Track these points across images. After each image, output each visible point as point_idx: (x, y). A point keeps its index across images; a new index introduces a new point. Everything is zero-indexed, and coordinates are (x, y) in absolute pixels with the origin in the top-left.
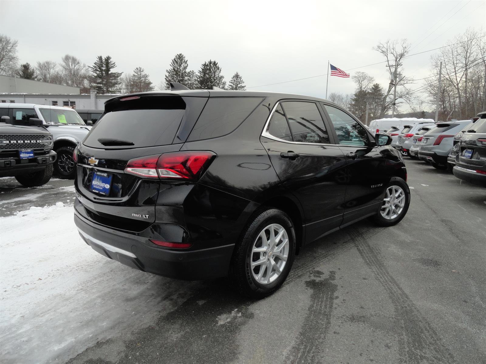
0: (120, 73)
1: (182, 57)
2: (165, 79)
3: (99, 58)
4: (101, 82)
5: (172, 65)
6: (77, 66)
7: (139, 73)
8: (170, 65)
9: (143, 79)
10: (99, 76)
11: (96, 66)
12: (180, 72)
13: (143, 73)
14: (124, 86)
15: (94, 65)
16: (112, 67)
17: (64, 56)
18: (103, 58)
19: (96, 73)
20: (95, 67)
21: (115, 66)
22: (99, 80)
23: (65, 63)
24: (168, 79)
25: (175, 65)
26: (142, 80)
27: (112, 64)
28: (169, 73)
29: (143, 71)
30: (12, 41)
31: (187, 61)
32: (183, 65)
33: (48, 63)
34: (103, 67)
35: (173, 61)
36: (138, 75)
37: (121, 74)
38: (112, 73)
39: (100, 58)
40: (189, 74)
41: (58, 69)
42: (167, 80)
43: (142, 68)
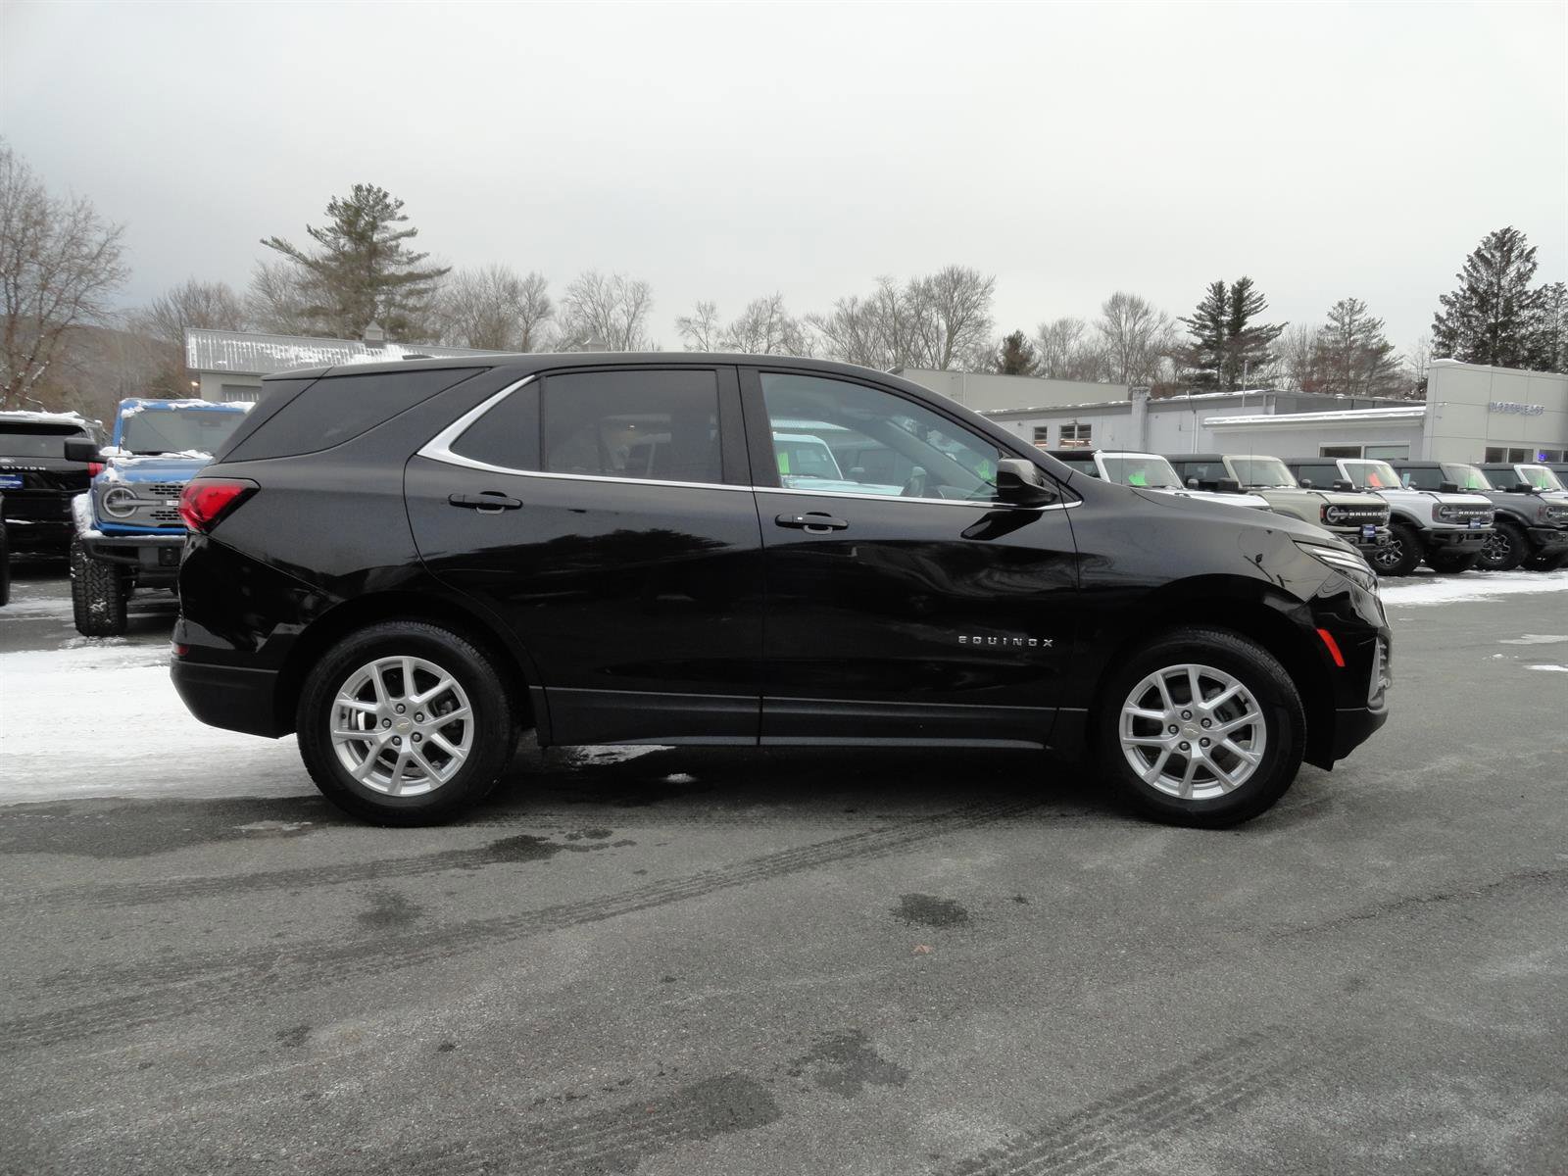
0: (1277, 325)
1: (1510, 239)
2: (1434, 326)
3: (1214, 288)
4: (1215, 360)
5: (1465, 274)
6: (1142, 321)
7: (1347, 320)
8: (1458, 275)
9: (1359, 336)
10: (1208, 345)
11: (1203, 313)
12: (1497, 296)
13: (1361, 318)
14: (1284, 369)
15: (1198, 312)
16: (1255, 311)
17: (1108, 298)
18: (1228, 288)
19: (1201, 336)
20: (1199, 317)
21: (1262, 307)
22: (1208, 357)
23: (1108, 318)
24: (1446, 326)
25: (1478, 272)
26: (1355, 341)
27: (1254, 302)
28: (1452, 304)
29: (1361, 310)
30: (983, 280)
31: (1533, 250)
32: (1512, 268)
33: (1063, 324)
34: (1223, 313)
35: (1471, 260)
36: (1343, 324)
37: (1280, 328)
38: (1250, 331)
39: (1219, 289)
40: (1539, 298)
41: (1090, 334)
42: (1439, 333)
43: (1359, 301)
